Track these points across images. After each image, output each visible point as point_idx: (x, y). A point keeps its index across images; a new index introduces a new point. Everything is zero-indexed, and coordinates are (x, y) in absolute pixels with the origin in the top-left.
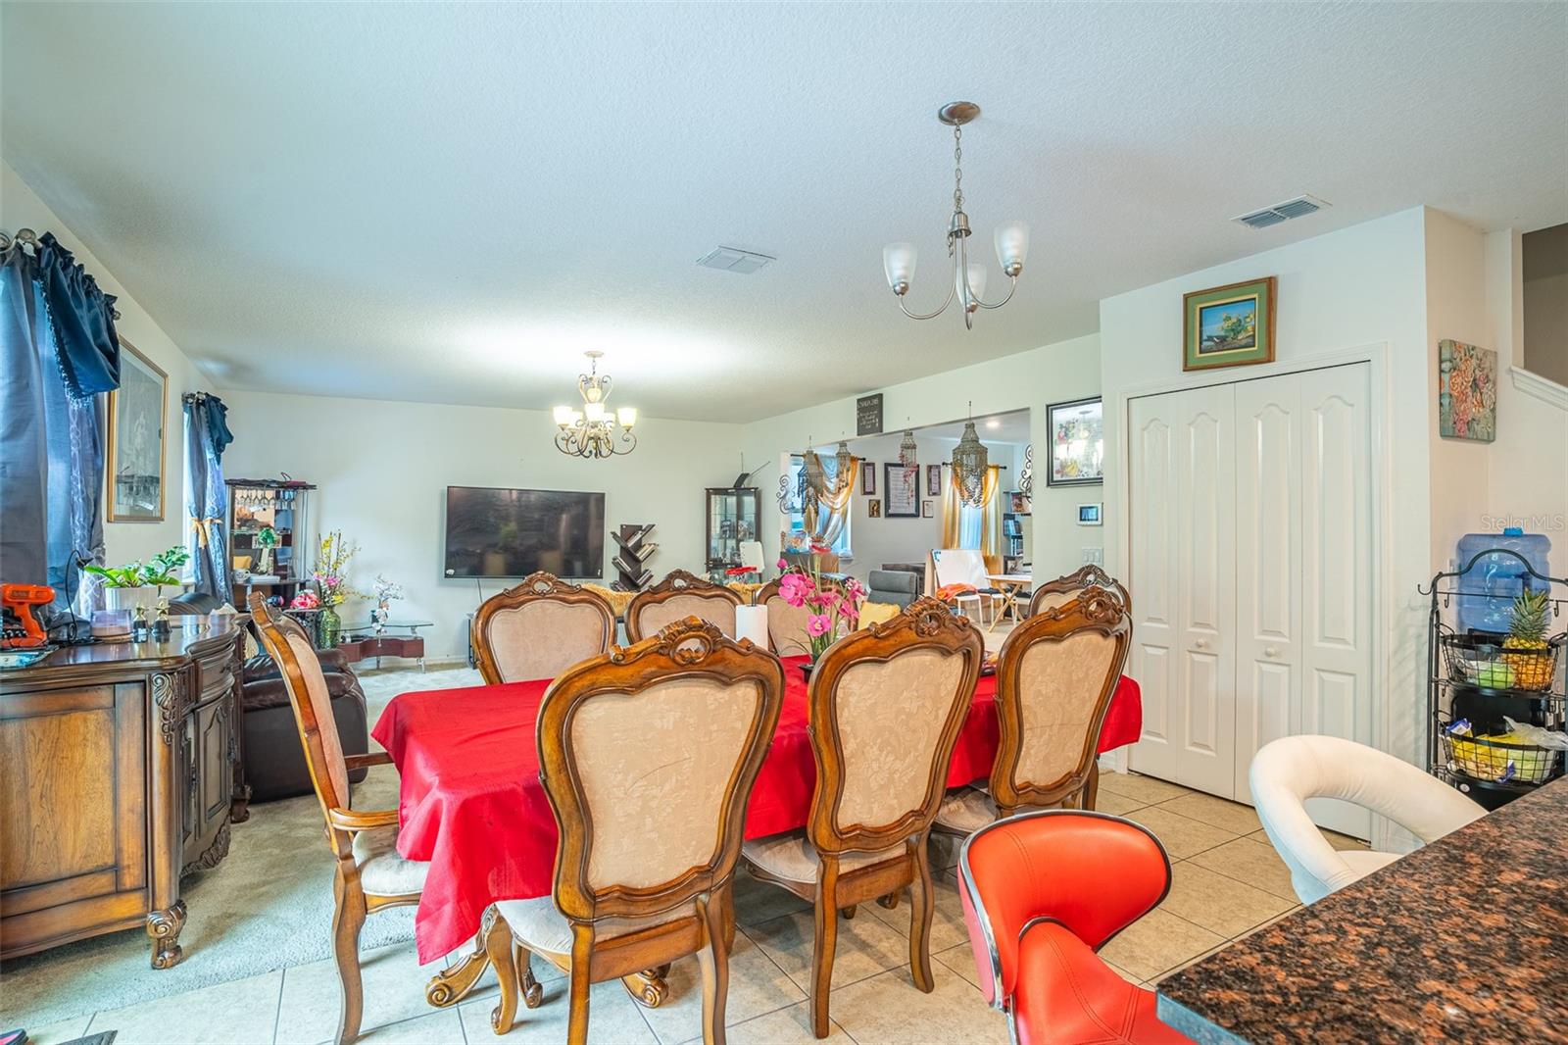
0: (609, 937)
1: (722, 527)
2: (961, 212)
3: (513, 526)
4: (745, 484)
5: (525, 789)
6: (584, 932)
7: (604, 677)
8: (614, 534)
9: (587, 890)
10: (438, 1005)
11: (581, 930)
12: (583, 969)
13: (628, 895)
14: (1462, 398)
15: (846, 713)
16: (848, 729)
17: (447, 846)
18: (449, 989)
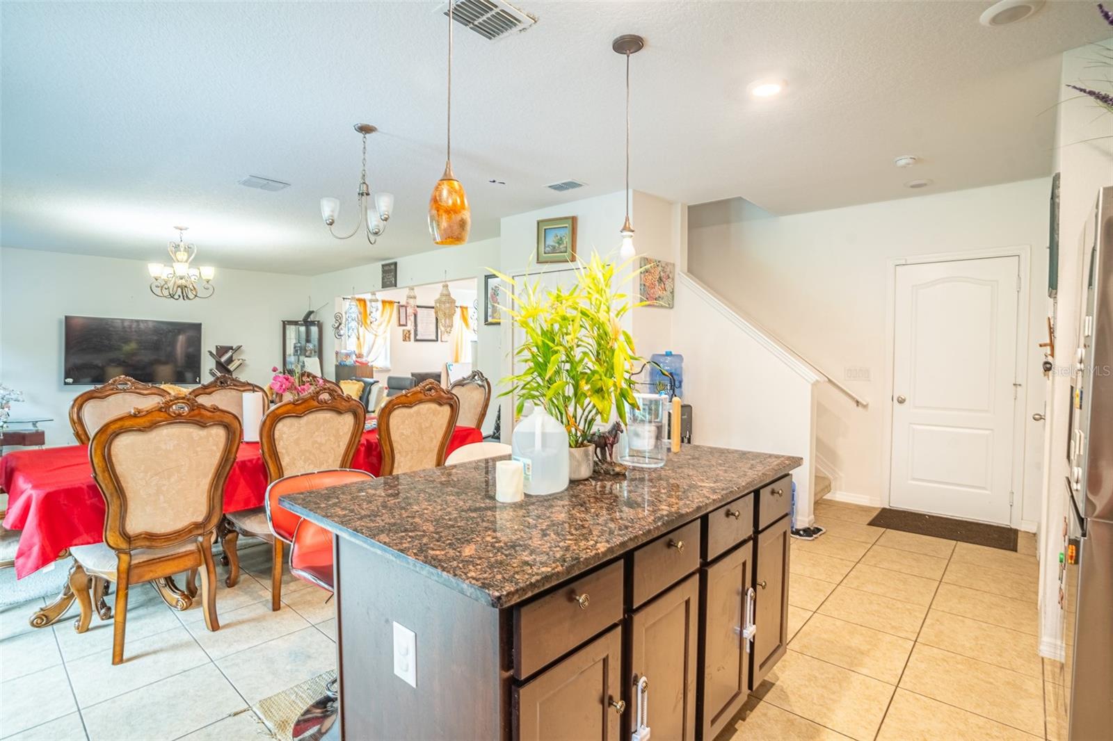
0: (141, 561)
1: (295, 347)
2: (364, 183)
3: (133, 346)
4: (312, 318)
5: (88, 486)
6: (125, 557)
7: (127, 423)
8: (211, 353)
9: (124, 534)
10: (37, 627)
11: (123, 556)
12: (124, 576)
13: (151, 537)
14: (653, 286)
15: (281, 443)
16: (284, 451)
17: (36, 515)
18: (46, 617)
